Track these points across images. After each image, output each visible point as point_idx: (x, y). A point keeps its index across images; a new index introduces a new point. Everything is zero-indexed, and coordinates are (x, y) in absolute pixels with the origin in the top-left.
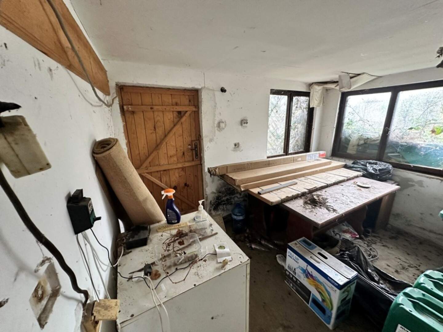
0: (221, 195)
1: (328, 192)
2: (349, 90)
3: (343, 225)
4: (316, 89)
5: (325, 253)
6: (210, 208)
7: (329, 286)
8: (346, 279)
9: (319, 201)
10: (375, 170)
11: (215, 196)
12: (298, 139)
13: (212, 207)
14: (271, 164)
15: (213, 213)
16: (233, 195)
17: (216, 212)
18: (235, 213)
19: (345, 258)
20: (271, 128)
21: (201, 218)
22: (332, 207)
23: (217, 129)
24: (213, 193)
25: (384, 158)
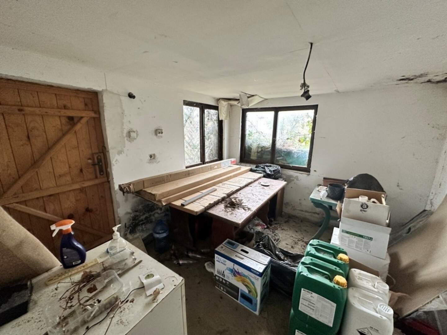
0: (138, 214)
1: (242, 194)
2: (247, 107)
3: (255, 220)
4: (223, 104)
5: (246, 249)
6: (125, 232)
7: (253, 277)
8: (264, 265)
9: (236, 203)
10: (270, 171)
11: (131, 217)
12: (212, 148)
13: (127, 231)
14: (191, 174)
15: (130, 237)
16: (152, 211)
17: (133, 235)
18: (157, 231)
19: (261, 247)
20: (187, 138)
21: (118, 248)
22: (247, 207)
23: (127, 140)
24: (128, 213)
25: (275, 162)
